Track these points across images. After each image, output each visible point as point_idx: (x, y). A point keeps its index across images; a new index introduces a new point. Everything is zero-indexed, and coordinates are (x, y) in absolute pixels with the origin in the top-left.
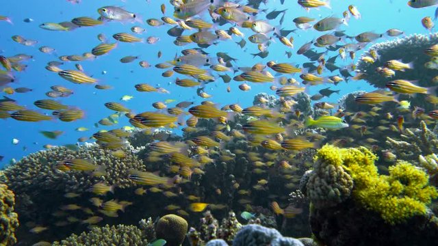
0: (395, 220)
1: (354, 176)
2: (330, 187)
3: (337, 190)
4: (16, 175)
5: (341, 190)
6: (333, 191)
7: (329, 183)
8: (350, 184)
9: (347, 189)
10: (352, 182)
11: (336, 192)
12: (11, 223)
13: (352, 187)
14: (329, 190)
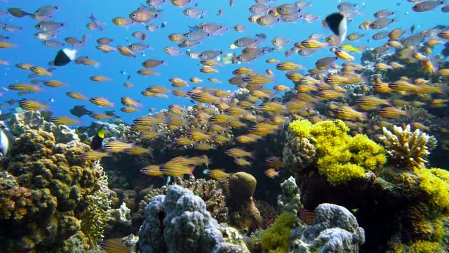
0: (336, 182)
1: (319, 146)
2: (294, 155)
3: (299, 158)
4: (131, 134)
5: (302, 158)
6: (295, 159)
7: (294, 152)
8: (312, 153)
9: (309, 157)
10: (314, 151)
11: (298, 160)
12: (93, 174)
13: (314, 155)
14: (293, 158)
